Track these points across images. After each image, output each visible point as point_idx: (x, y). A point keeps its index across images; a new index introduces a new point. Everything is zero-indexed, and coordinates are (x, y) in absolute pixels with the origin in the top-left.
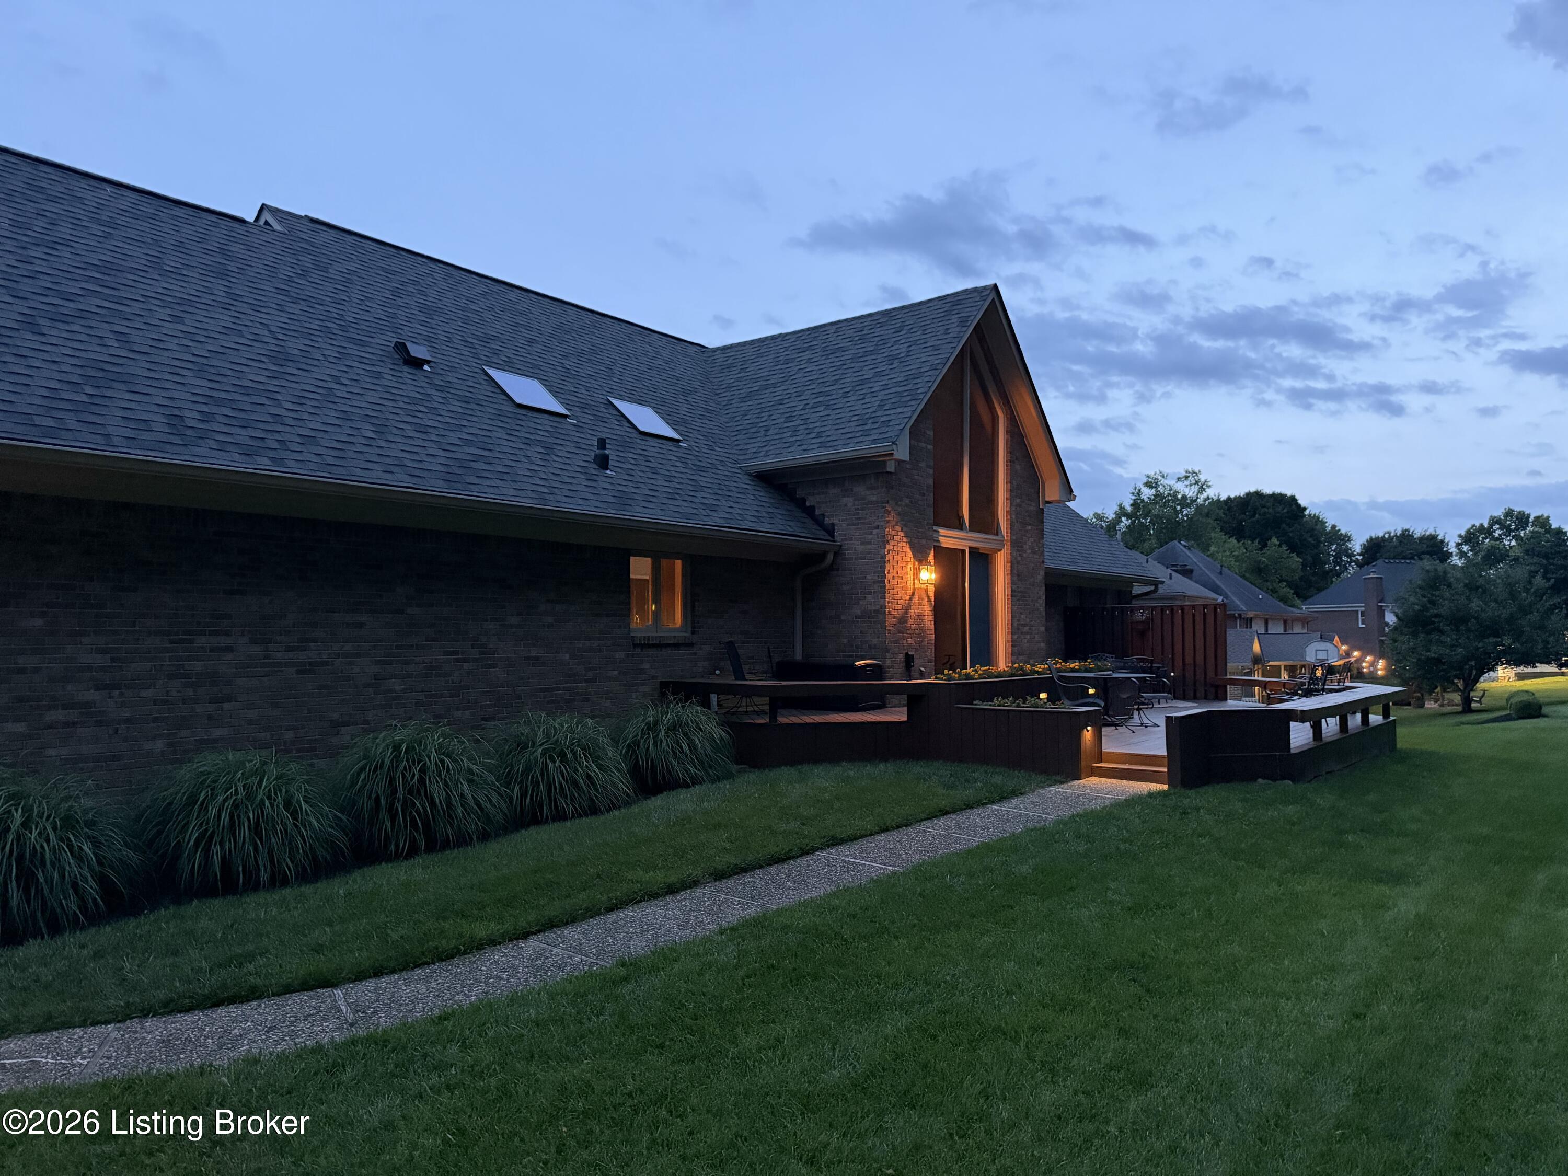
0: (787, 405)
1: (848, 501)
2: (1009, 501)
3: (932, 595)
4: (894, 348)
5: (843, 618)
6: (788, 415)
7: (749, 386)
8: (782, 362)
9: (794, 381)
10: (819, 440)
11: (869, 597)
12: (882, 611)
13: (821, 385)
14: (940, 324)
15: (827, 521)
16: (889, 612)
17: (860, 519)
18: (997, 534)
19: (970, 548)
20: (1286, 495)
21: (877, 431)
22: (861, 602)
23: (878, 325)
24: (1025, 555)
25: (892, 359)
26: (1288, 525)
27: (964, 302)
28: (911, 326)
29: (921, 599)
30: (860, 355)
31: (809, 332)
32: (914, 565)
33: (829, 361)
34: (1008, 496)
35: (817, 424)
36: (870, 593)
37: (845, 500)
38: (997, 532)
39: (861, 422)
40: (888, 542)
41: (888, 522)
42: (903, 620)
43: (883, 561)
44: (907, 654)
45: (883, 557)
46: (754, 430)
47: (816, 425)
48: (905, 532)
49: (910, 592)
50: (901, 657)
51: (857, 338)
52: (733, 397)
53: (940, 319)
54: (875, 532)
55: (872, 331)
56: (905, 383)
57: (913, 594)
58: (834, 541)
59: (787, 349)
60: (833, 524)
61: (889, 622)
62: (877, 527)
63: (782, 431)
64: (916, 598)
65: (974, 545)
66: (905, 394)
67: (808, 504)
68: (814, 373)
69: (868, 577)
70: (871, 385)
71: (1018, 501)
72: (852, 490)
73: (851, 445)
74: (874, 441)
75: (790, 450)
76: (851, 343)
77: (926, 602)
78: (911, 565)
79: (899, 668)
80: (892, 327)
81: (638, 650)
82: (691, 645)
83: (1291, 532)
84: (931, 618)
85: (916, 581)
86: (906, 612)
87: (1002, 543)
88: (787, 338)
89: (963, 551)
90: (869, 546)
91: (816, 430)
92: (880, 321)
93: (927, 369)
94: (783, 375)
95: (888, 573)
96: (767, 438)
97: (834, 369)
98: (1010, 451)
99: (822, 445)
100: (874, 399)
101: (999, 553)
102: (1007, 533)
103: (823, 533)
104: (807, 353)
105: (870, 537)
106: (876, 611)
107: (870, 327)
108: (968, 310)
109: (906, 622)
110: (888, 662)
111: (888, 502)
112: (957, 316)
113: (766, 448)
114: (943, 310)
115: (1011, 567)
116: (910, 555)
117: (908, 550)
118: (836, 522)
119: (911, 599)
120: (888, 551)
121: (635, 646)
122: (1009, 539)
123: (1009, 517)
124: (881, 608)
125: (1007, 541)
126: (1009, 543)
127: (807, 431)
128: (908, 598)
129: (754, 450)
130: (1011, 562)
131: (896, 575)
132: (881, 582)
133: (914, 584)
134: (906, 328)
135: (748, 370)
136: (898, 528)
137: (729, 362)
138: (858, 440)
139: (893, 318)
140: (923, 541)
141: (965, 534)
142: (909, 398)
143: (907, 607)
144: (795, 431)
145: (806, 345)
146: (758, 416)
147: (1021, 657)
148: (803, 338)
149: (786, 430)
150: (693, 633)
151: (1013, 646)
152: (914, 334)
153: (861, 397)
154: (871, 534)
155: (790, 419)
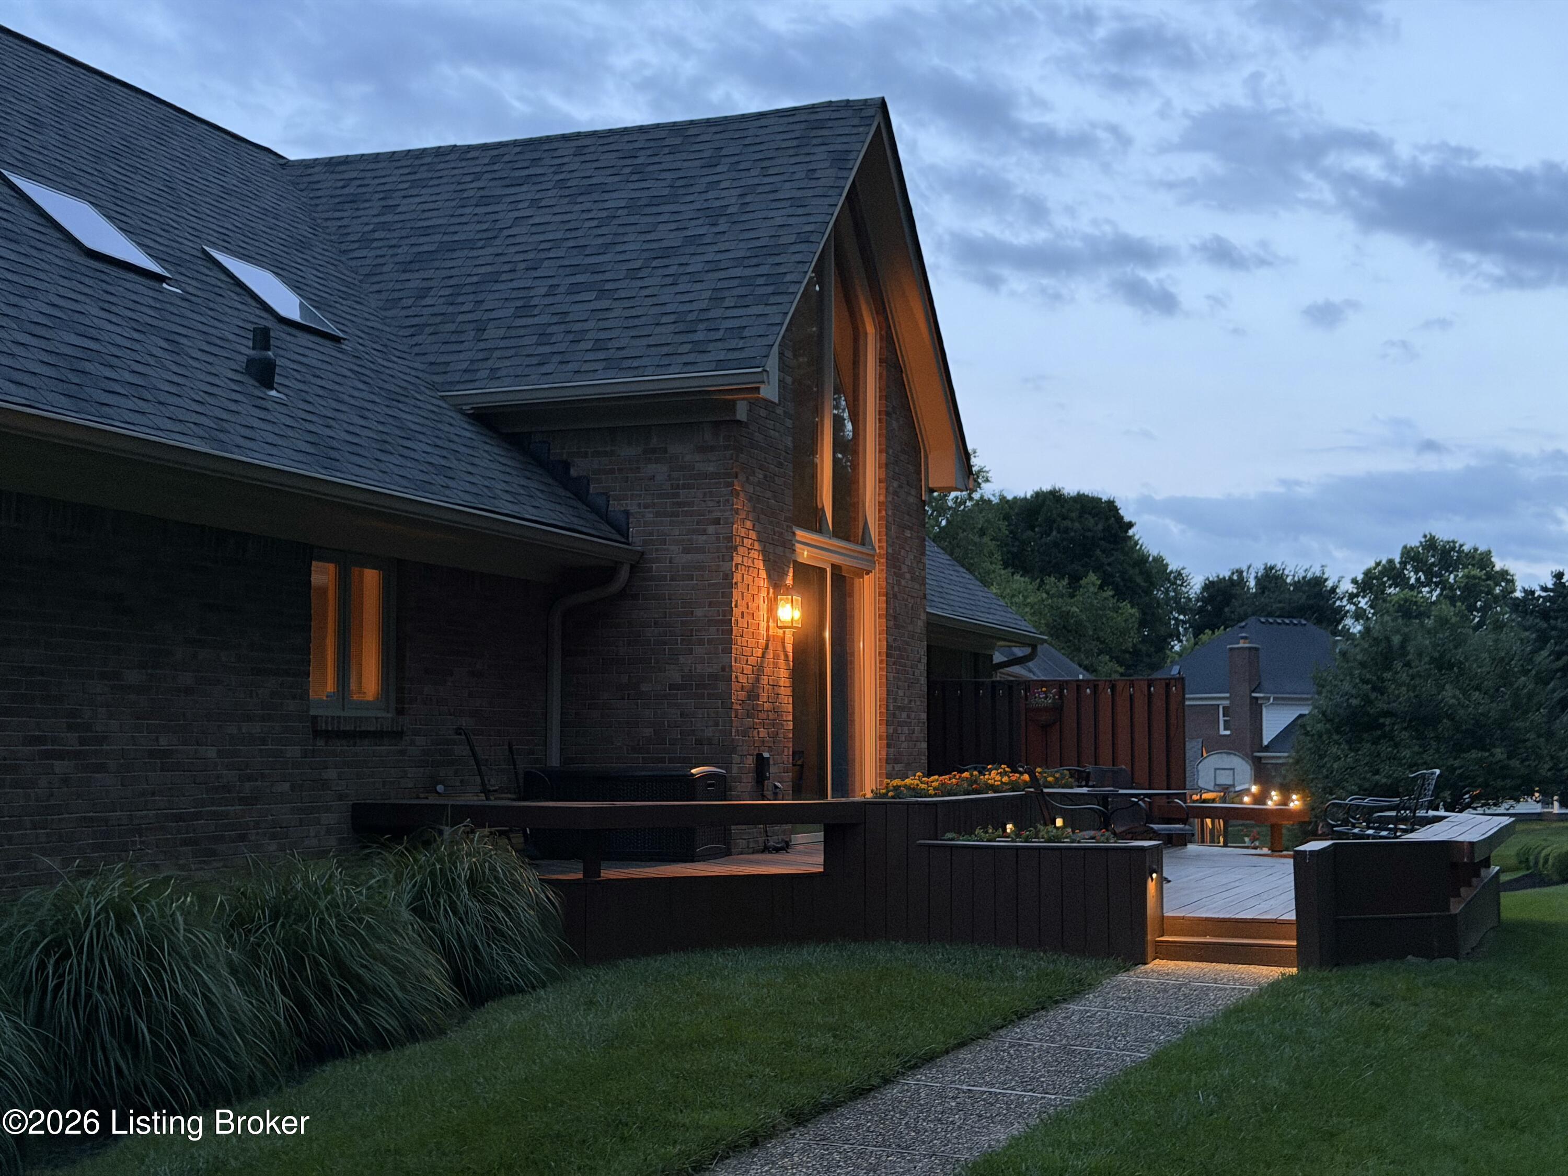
0: (511, 285)
1: (660, 471)
2: (883, 485)
3: (789, 648)
4: (711, 195)
5: (644, 688)
6: (519, 303)
7: (413, 240)
8: (474, 201)
9: (512, 240)
10: (601, 355)
11: (699, 650)
12: (725, 674)
13: (575, 252)
14: (793, 160)
15: (615, 506)
16: (736, 677)
17: (679, 504)
18: (863, 544)
19: (834, 566)
20: (1101, 499)
21: (720, 345)
22: (682, 659)
23: (667, 150)
24: (903, 583)
25: (713, 215)
26: (1103, 551)
27: (830, 124)
28: (736, 159)
29: (776, 656)
30: (641, 202)
31: (518, 149)
32: (768, 594)
33: (578, 207)
34: (883, 476)
35: (591, 324)
36: (701, 642)
37: (652, 468)
38: (864, 540)
39: (681, 327)
40: (736, 548)
41: (737, 512)
42: (753, 694)
43: (728, 583)
44: (759, 756)
45: (728, 576)
46: (452, 327)
47: (586, 326)
48: (758, 533)
49: (762, 642)
50: (750, 761)
51: (628, 170)
52: (380, 261)
53: (792, 152)
54: (711, 529)
55: (656, 159)
56: (754, 261)
57: (767, 647)
58: (628, 544)
59: (477, 176)
60: (627, 513)
61: (738, 695)
62: (717, 522)
63: (513, 333)
64: (770, 654)
65: (837, 560)
66: (761, 281)
67: (573, 472)
68: (550, 228)
69: (699, 612)
70: (684, 260)
71: (895, 484)
72: (665, 451)
73: (671, 370)
74: (720, 364)
75: (544, 369)
76: (617, 178)
77: (782, 662)
78: (763, 594)
79: (747, 782)
80: (697, 155)
81: (320, 743)
82: (397, 735)
83: (1109, 564)
84: (789, 691)
85: (771, 624)
86: (758, 680)
87: (871, 558)
88: (469, 156)
89: (823, 570)
90: (699, 557)
91: (589, 336)
92: (667, 142)
93: (792, 239)
94: (485, 226)
95: (736, 606)
96: (482, 345)
97: (595, 223)
98: (885, 395)
99: (611, 364)
100: (698, 286)
101: (866, 577)
102: (880, 541)
103: (608, 528)
104: (524, 188)
105: (704, 537)
106: (714, 677)
107: (649, 152)
108: (844, 139)
109: (757, 697)
110: (735, 770)
111: (736, 477)
112: (824, 148)
113: (489, 364)
114: (793, 135)
115: (887, 602)
116: (763, 574)
117: (760, 564)
118: (633, 509)
119: (763, 656)
120: (737, 565)
121: (317, 733)
122: (883, 552)
123: (884, 513)
124: (723, 669)
125: (880, 556)
126: (883, 560)
127: (571, 337)
128: (759, 652)
129: (464, 366)
130: (887, 595)
131: (745, 611)
132: (725, 623)
133: (768, 628)
134: (724, 160)
135: (399, 209)
136: (749, 524)
137: (346, 191)
138: (685, 359)
139: (693, 140)
140: (779, 550)
141: (827, 540)
142: (770, 289)
143: (759, 670)
144: (544, 337)
145: (517, 174)
146: (450, 299)
147: (898, 767)
148: (506, 158)
149: (522, 332)
150: (400, 712)
151: (888, 746)
152: (743, 174)
153: (669, 280)
154: (704, 532)
155: (526, 309)
